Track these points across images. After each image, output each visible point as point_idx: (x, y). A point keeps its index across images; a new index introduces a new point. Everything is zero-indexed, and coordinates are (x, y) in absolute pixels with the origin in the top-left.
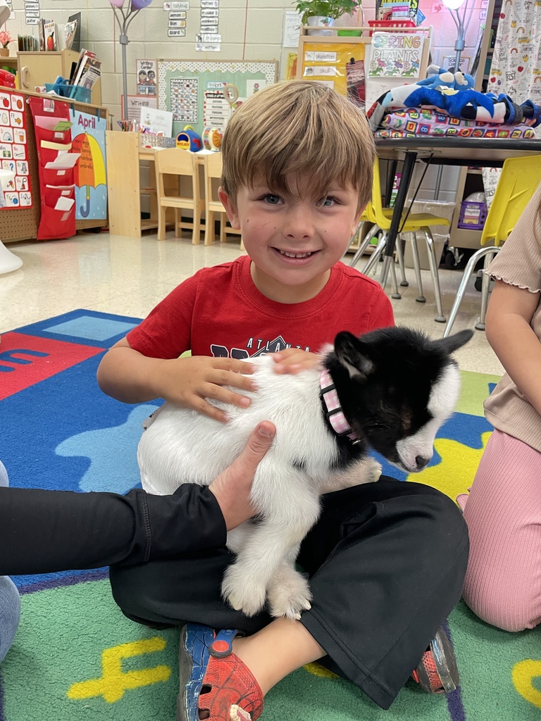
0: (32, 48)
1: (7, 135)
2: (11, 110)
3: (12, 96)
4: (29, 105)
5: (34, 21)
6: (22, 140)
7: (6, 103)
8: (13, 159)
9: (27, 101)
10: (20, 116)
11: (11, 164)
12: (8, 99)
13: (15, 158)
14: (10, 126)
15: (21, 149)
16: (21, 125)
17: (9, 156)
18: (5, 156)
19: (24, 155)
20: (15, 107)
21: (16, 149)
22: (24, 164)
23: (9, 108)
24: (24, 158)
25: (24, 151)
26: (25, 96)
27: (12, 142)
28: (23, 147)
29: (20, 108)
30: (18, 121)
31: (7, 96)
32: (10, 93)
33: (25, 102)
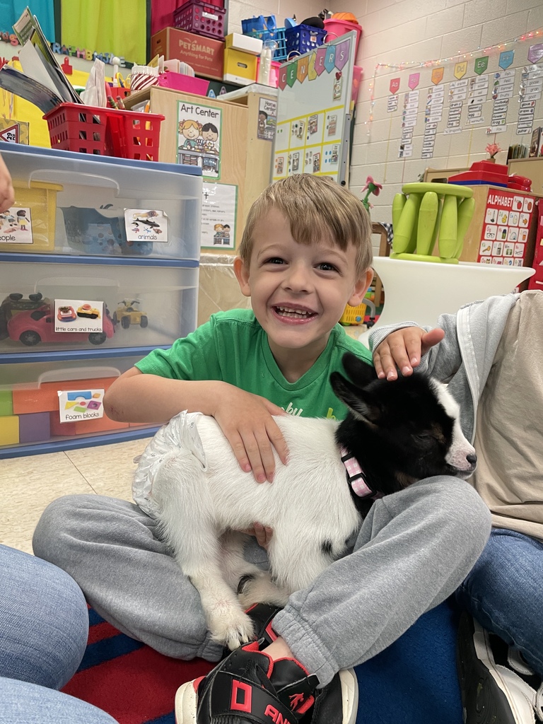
0: (521, 156)
1: (514, 235)
2: (522, 212)
3: (526, 199)
4: (537, 206)
5: (525, 131)
6: (524, 239)
7: (519, 205)
8: (513, 257)
9: (537, 203)
10: (527, 217)
11: (511, 261)
12: (522, 202)
13: (515, 255)
14: (518, 227)
15: (521, 247)
16: (527, 226)
17: (511, 254)
18: (507, 254)
19: (522, 253)
20: (526, 209)
21: (517, 248)
22: (520, 261)
23: (521, 210)
24: (521, 256)
25: (523, 250)
26: (536, 198)
27: (515, 241)
28: (523, 245)
29: (529, 210)
30: (525, 222)
31: (521, 199)
32: (524, 196)
33: (534, 203)
